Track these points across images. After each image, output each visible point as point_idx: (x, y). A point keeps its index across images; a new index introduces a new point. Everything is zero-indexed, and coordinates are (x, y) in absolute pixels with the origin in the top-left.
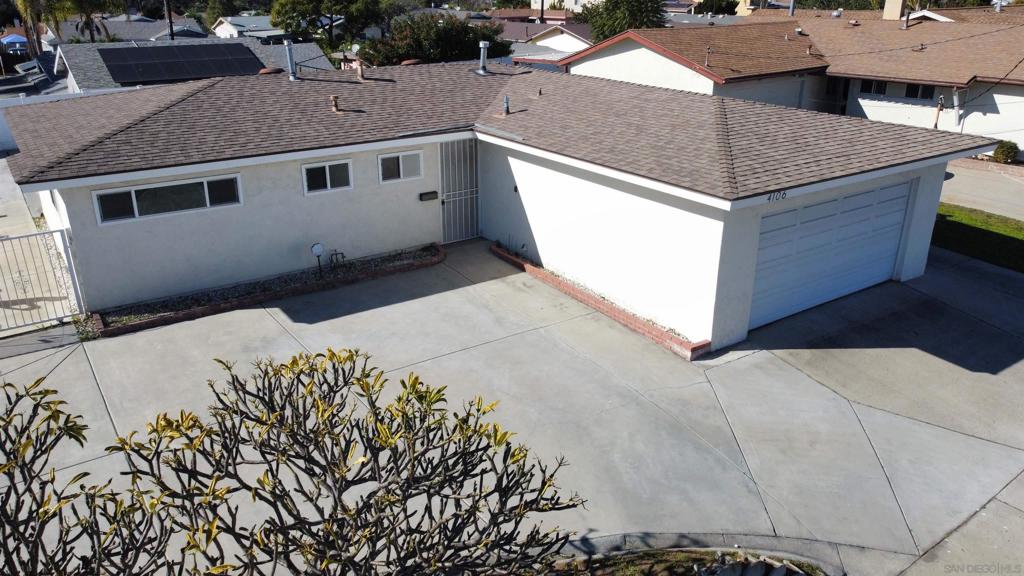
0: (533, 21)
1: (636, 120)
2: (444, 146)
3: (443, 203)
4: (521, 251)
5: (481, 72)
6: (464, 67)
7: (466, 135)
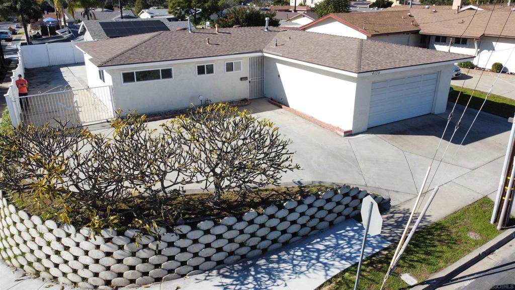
0: (291, 11)
1: (327, 48)
2: (251, 59)
3: (250, 82)
4: (280, 101)
5: (266, 30)
6: (259, 28)
7: (260, 54)
